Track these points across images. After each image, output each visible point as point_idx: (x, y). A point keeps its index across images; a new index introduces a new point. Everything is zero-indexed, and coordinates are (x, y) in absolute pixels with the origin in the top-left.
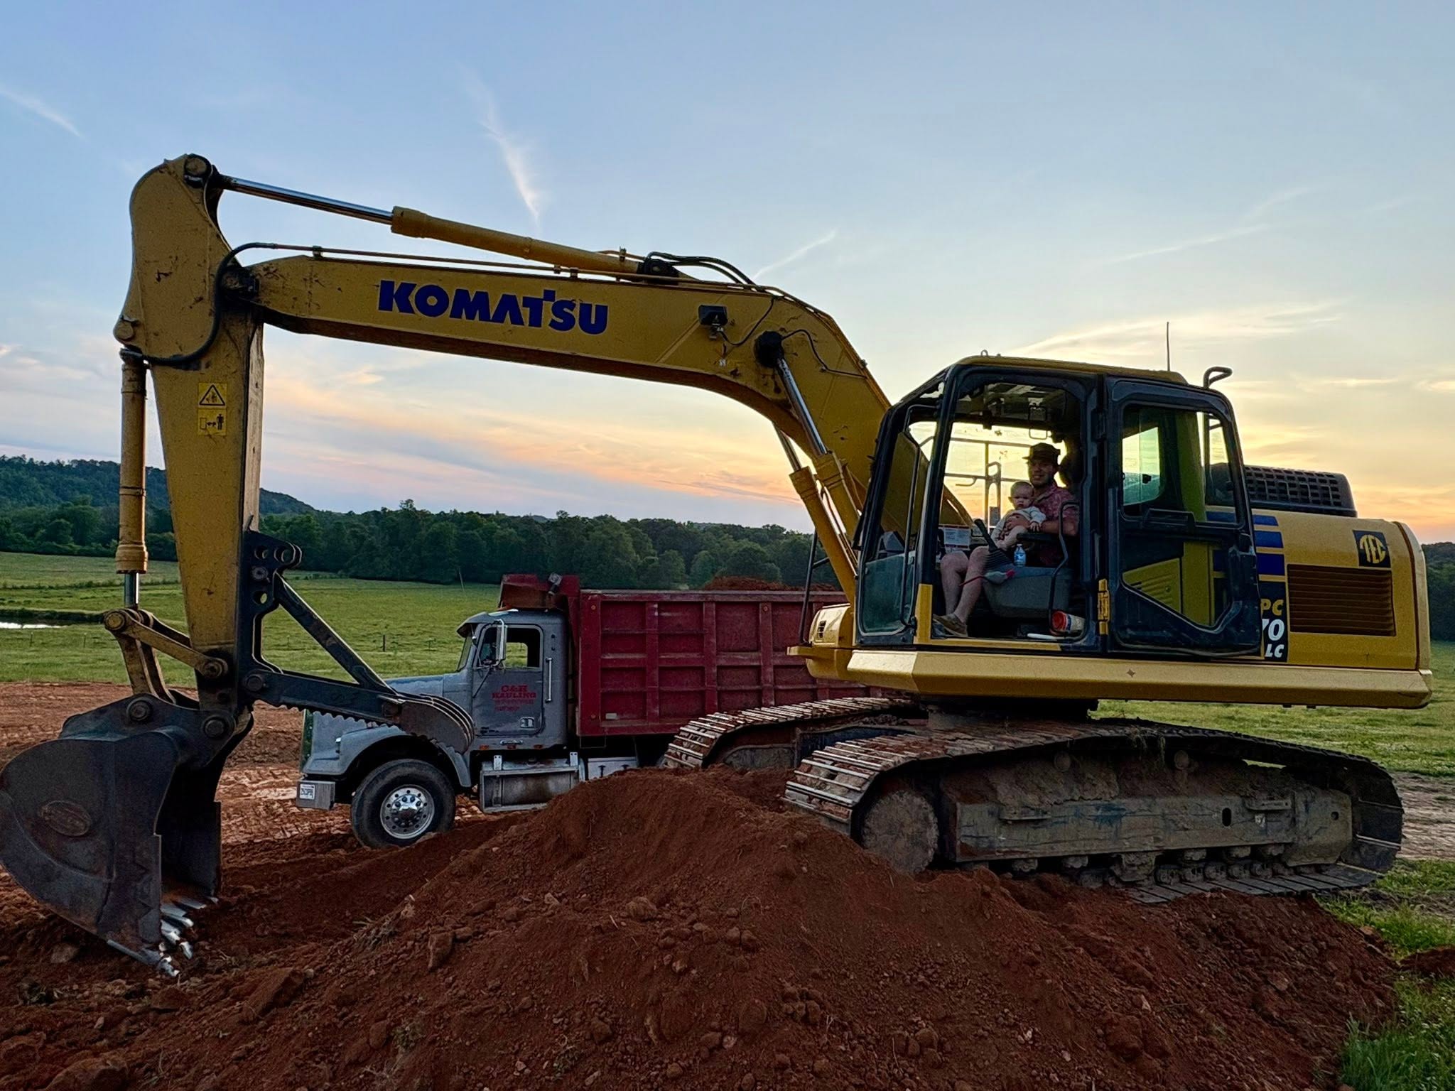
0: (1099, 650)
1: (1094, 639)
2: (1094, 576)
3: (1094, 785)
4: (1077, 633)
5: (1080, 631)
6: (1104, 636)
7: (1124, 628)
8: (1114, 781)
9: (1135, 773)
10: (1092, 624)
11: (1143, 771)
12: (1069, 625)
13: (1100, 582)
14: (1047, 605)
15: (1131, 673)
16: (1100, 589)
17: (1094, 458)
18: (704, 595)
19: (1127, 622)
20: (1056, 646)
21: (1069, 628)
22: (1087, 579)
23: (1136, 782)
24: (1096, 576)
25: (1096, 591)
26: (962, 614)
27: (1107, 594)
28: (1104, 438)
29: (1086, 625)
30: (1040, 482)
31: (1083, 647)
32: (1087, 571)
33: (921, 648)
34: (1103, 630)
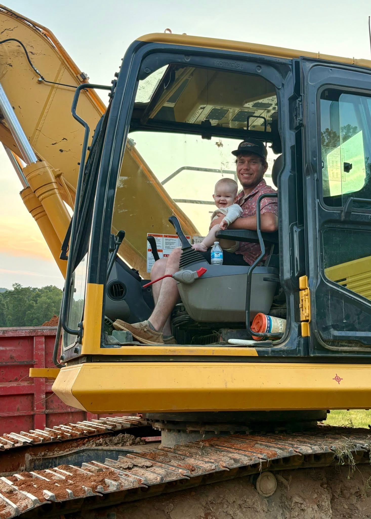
0: (302, 354)
1: (296, 343)
2: (293, 273)
3: (303, 510)
4: (277, 337)
5: (281, 334)
6: (307, 338)
7: (326, 329)
8: (326, 504)
9: (353, 491)
10: (294, 325)
11: (362, 488)
12: (270, 327)
13: (301, 279)
14: (243, 307)
15: (338, 379)
16: (301, 286)
17: (292, 147)
18: (34, 331)
19: (330, 323)
20: (253, 352)
21: (269, 331)
22: (287, 275)
23: (354, 501)
24: (296, 275)
25: (298, 290)
26: (157, 321)
27: (307, 291)
28: (301, 125)
29: (288, 327)
30: (250, 181)
31: (283, 351)
32: (286, 266)
33: (90, 358)
34: (305, 331)
